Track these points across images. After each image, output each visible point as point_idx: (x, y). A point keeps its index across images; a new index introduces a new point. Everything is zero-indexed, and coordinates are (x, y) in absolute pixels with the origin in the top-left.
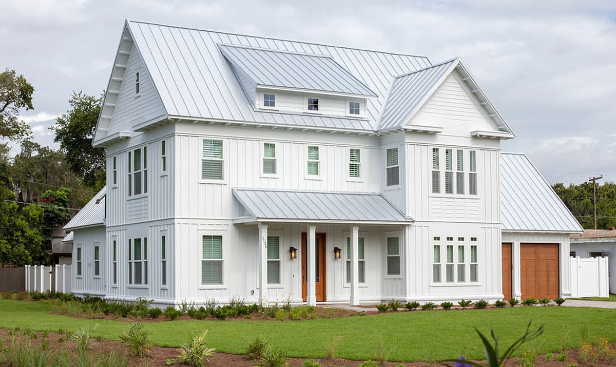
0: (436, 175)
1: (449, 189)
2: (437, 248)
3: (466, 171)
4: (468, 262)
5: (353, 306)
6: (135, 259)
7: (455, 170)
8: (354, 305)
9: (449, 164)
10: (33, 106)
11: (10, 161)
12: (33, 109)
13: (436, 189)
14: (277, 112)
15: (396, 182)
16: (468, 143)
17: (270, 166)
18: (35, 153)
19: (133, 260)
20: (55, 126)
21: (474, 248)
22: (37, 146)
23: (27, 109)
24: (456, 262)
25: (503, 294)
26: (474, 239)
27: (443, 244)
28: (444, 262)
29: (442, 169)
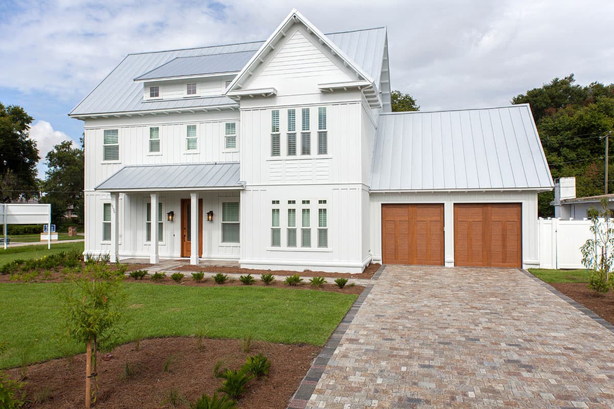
0: (275, 139)
1: (292, 151)
2: (276, 211)
3: (314, 130)
4: (314, 226)
9: (291, 125)
13: (276, 151)
14: (161, 101)
16: (317, 99)
17: (154, 146)
21: (322, 212)
24: (299, 226)
26: (323, 202)
27: (284, 208)
28: (284, 226)
29: (284, 132)
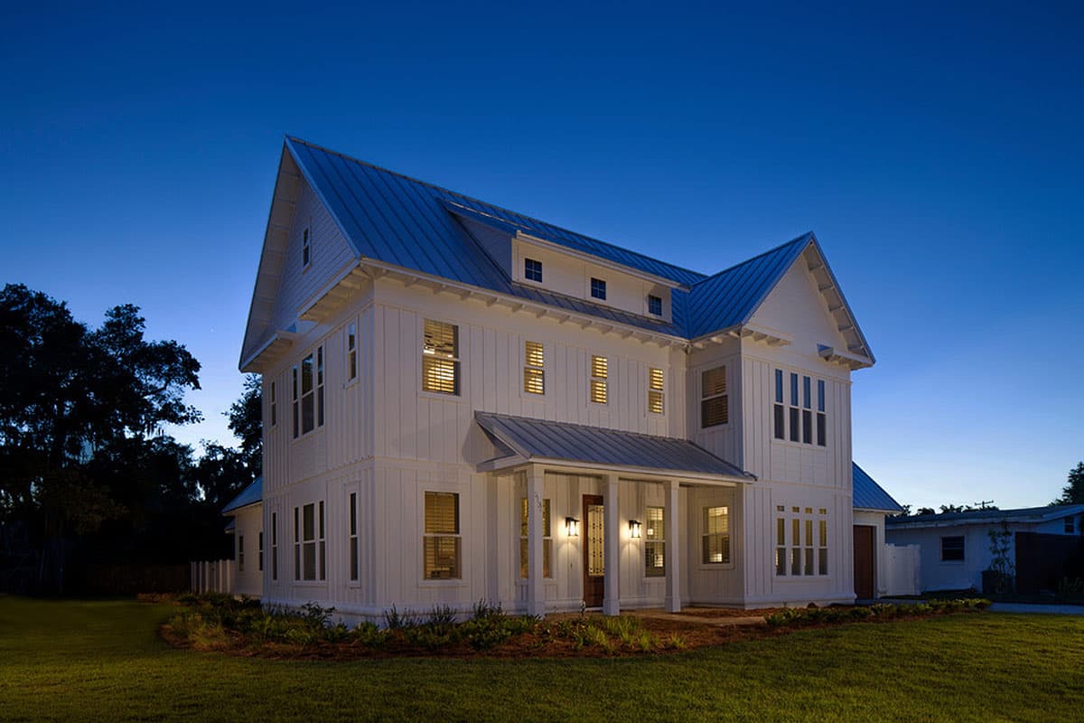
0: (779, 411)
1: (794, 436)
2: (781, 523)
3: (814, 410)
4: (816, 546)
5: (673, 613)
6: (305, 539)
7: (801, 407)
8: (674, 611)
9: (794, 397)
10: (201, 385)
11: (194, 463)
12: (200, 388)
13: (779, 433)
14: (546, 292)
15: (722, 419)
18: (220, 457)
19: (302, 542)
20: (230, 412)
21: (823, 525)
22: (221, 448)
23: (193, 389)
24: (803, 545)
25: (855, 592)
26: (823, 511)
27: (789, 517)
28: (789, 545)
29: (787, 404)
